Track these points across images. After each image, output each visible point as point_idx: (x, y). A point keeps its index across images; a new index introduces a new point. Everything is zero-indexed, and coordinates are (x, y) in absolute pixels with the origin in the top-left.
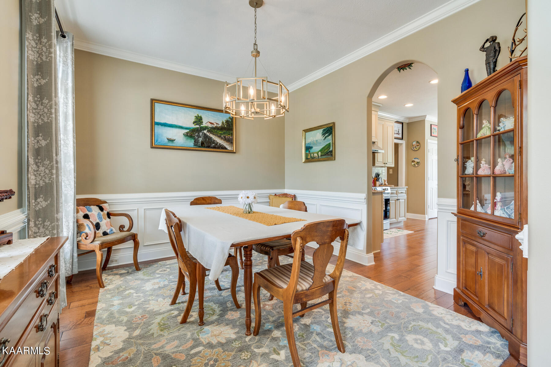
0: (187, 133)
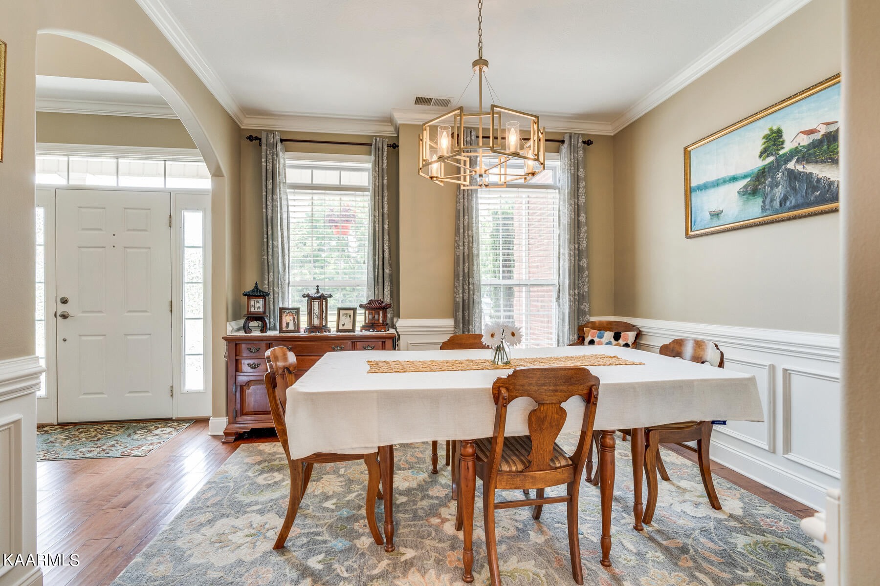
0: (745, 187)
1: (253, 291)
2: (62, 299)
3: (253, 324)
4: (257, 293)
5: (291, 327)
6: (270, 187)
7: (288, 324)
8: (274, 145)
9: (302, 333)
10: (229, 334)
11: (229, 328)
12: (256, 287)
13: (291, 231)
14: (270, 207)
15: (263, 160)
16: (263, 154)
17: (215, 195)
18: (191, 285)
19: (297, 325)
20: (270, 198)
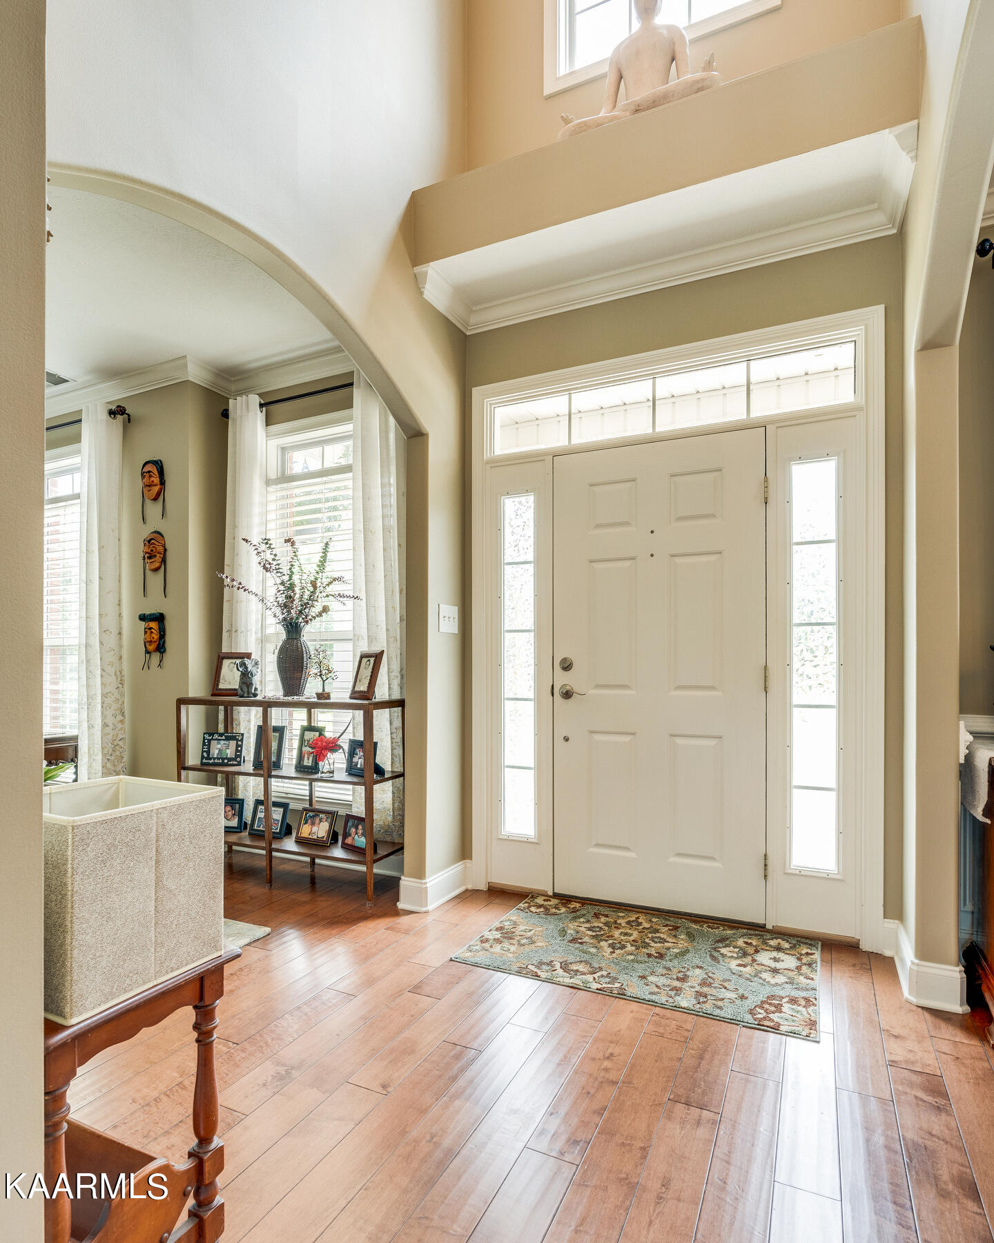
2: (564, 660)
18: (809, 628)
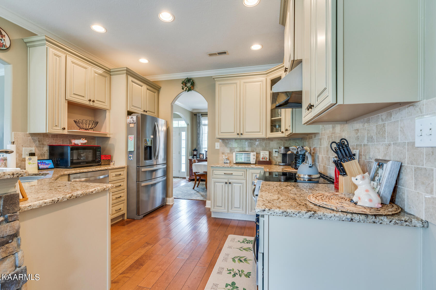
1: (194, 150)
3: (195, 157)
4: (195, 150)
5: (202, 158)
6: (199, 126)
7: (201, 157)
8: (199, 116)
9: (204, 159)
10: (190, 159)
11: (190, 158)
12: (195, 149)
13: (203, 136)
14: (199, 131)
15: (197, 120)
16: (197, 118)
17: (188, 128)
19: (203, 157)
20: (199, 128)
